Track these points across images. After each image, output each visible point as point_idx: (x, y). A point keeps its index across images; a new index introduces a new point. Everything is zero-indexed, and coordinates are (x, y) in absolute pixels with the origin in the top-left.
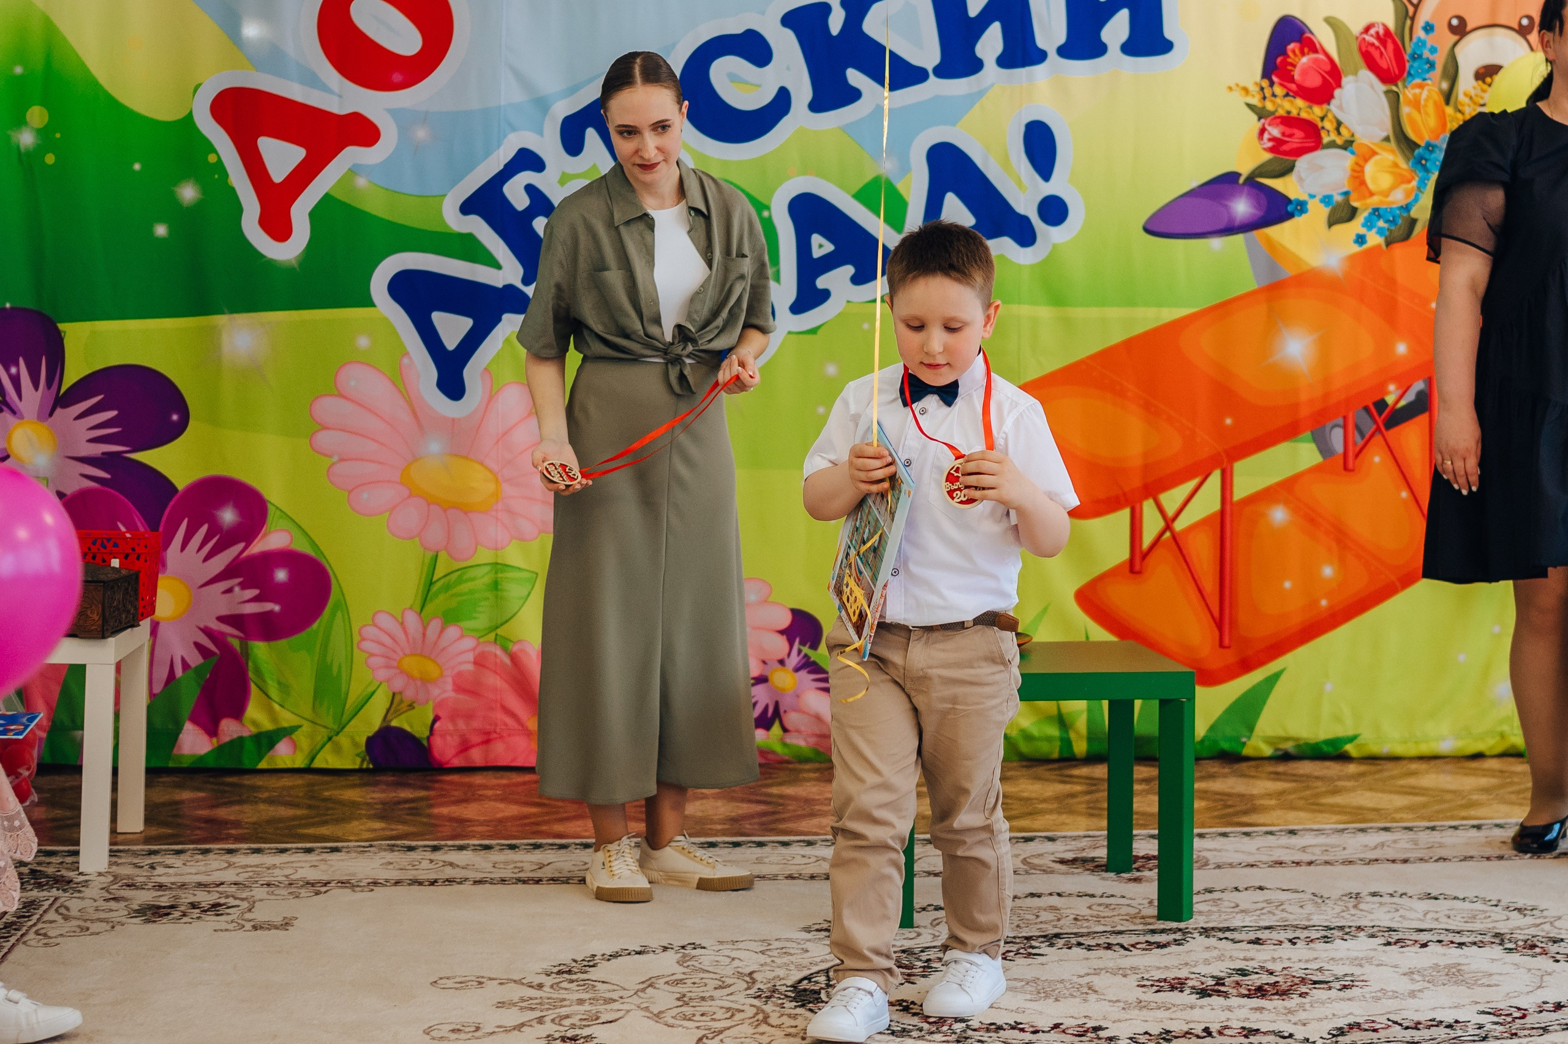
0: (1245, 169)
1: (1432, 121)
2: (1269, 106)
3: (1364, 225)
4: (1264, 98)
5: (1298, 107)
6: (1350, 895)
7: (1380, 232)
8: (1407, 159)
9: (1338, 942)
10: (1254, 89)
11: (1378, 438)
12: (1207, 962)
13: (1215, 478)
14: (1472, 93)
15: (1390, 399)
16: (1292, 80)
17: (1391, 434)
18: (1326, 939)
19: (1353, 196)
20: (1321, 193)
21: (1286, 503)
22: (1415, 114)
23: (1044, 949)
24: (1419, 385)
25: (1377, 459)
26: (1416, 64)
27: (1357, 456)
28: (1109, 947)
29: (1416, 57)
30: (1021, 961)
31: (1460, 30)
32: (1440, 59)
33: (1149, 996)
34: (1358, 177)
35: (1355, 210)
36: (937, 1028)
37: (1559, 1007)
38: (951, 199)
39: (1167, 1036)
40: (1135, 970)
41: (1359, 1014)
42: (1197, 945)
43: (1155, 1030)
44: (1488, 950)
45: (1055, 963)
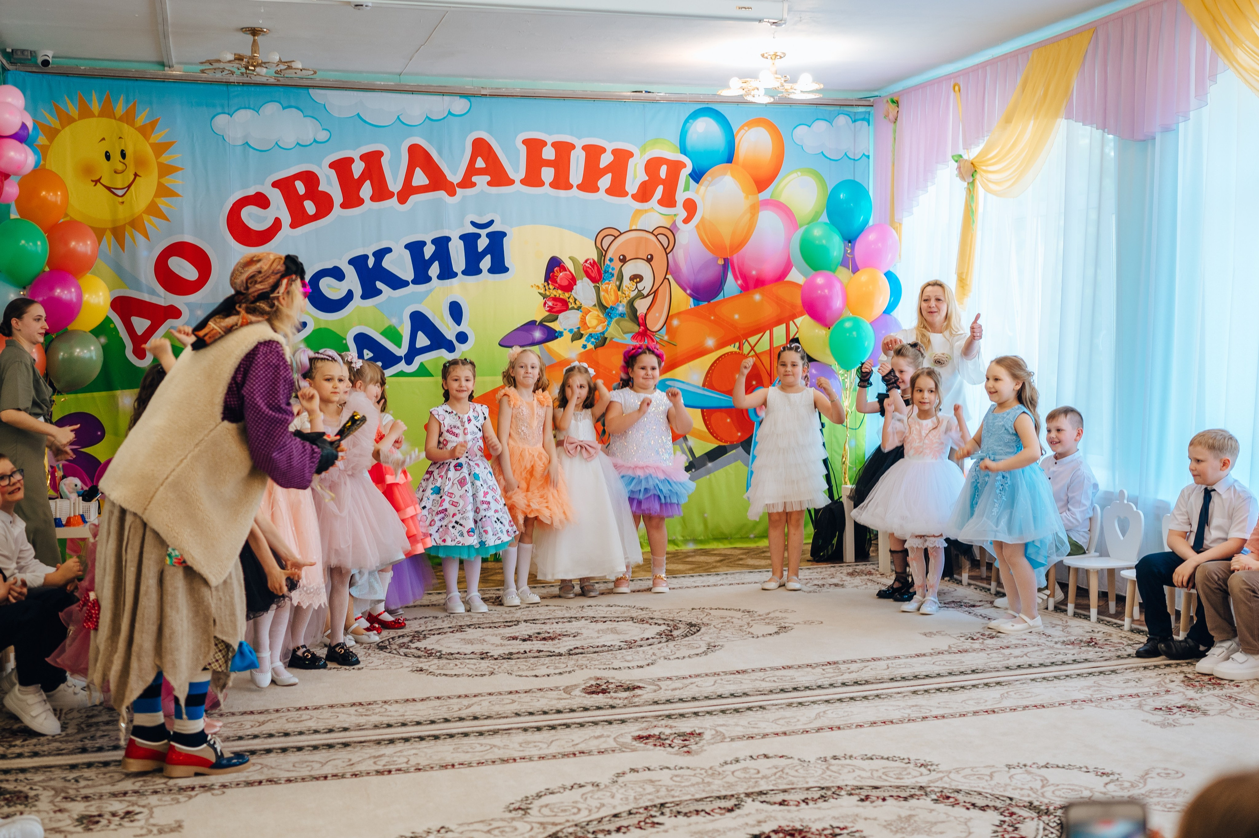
0: (538, 319)
1: (613, 298)
2: (548, 293)
3: (586, 341)
4: (546, 290)
5: (559, 293)
7: (592, 343)
8: (603, 314)
9: (574, 623)
10: (541, 287)
12: (526, 631)
16: (556, 282)
18: (570, 622)
19: (581, 329)
20: (569, 328)
22: (606, 295)
23: (467, 629)
26: (606, 275)
29: (606, 272)
30: (457, 634)
31: (624, 260)
32: (616, 273)
33: (506, 642)
34: (583, 321)
35: (582, 335)
36: (431, 655)
37: (648, 639)
38: (420, 334)
39: (511, 654)
40: (500, 634)
41: (578, 644)
42: (523, 625)
43: (507, 652)
44: (627, 623)
45: (471, 633)
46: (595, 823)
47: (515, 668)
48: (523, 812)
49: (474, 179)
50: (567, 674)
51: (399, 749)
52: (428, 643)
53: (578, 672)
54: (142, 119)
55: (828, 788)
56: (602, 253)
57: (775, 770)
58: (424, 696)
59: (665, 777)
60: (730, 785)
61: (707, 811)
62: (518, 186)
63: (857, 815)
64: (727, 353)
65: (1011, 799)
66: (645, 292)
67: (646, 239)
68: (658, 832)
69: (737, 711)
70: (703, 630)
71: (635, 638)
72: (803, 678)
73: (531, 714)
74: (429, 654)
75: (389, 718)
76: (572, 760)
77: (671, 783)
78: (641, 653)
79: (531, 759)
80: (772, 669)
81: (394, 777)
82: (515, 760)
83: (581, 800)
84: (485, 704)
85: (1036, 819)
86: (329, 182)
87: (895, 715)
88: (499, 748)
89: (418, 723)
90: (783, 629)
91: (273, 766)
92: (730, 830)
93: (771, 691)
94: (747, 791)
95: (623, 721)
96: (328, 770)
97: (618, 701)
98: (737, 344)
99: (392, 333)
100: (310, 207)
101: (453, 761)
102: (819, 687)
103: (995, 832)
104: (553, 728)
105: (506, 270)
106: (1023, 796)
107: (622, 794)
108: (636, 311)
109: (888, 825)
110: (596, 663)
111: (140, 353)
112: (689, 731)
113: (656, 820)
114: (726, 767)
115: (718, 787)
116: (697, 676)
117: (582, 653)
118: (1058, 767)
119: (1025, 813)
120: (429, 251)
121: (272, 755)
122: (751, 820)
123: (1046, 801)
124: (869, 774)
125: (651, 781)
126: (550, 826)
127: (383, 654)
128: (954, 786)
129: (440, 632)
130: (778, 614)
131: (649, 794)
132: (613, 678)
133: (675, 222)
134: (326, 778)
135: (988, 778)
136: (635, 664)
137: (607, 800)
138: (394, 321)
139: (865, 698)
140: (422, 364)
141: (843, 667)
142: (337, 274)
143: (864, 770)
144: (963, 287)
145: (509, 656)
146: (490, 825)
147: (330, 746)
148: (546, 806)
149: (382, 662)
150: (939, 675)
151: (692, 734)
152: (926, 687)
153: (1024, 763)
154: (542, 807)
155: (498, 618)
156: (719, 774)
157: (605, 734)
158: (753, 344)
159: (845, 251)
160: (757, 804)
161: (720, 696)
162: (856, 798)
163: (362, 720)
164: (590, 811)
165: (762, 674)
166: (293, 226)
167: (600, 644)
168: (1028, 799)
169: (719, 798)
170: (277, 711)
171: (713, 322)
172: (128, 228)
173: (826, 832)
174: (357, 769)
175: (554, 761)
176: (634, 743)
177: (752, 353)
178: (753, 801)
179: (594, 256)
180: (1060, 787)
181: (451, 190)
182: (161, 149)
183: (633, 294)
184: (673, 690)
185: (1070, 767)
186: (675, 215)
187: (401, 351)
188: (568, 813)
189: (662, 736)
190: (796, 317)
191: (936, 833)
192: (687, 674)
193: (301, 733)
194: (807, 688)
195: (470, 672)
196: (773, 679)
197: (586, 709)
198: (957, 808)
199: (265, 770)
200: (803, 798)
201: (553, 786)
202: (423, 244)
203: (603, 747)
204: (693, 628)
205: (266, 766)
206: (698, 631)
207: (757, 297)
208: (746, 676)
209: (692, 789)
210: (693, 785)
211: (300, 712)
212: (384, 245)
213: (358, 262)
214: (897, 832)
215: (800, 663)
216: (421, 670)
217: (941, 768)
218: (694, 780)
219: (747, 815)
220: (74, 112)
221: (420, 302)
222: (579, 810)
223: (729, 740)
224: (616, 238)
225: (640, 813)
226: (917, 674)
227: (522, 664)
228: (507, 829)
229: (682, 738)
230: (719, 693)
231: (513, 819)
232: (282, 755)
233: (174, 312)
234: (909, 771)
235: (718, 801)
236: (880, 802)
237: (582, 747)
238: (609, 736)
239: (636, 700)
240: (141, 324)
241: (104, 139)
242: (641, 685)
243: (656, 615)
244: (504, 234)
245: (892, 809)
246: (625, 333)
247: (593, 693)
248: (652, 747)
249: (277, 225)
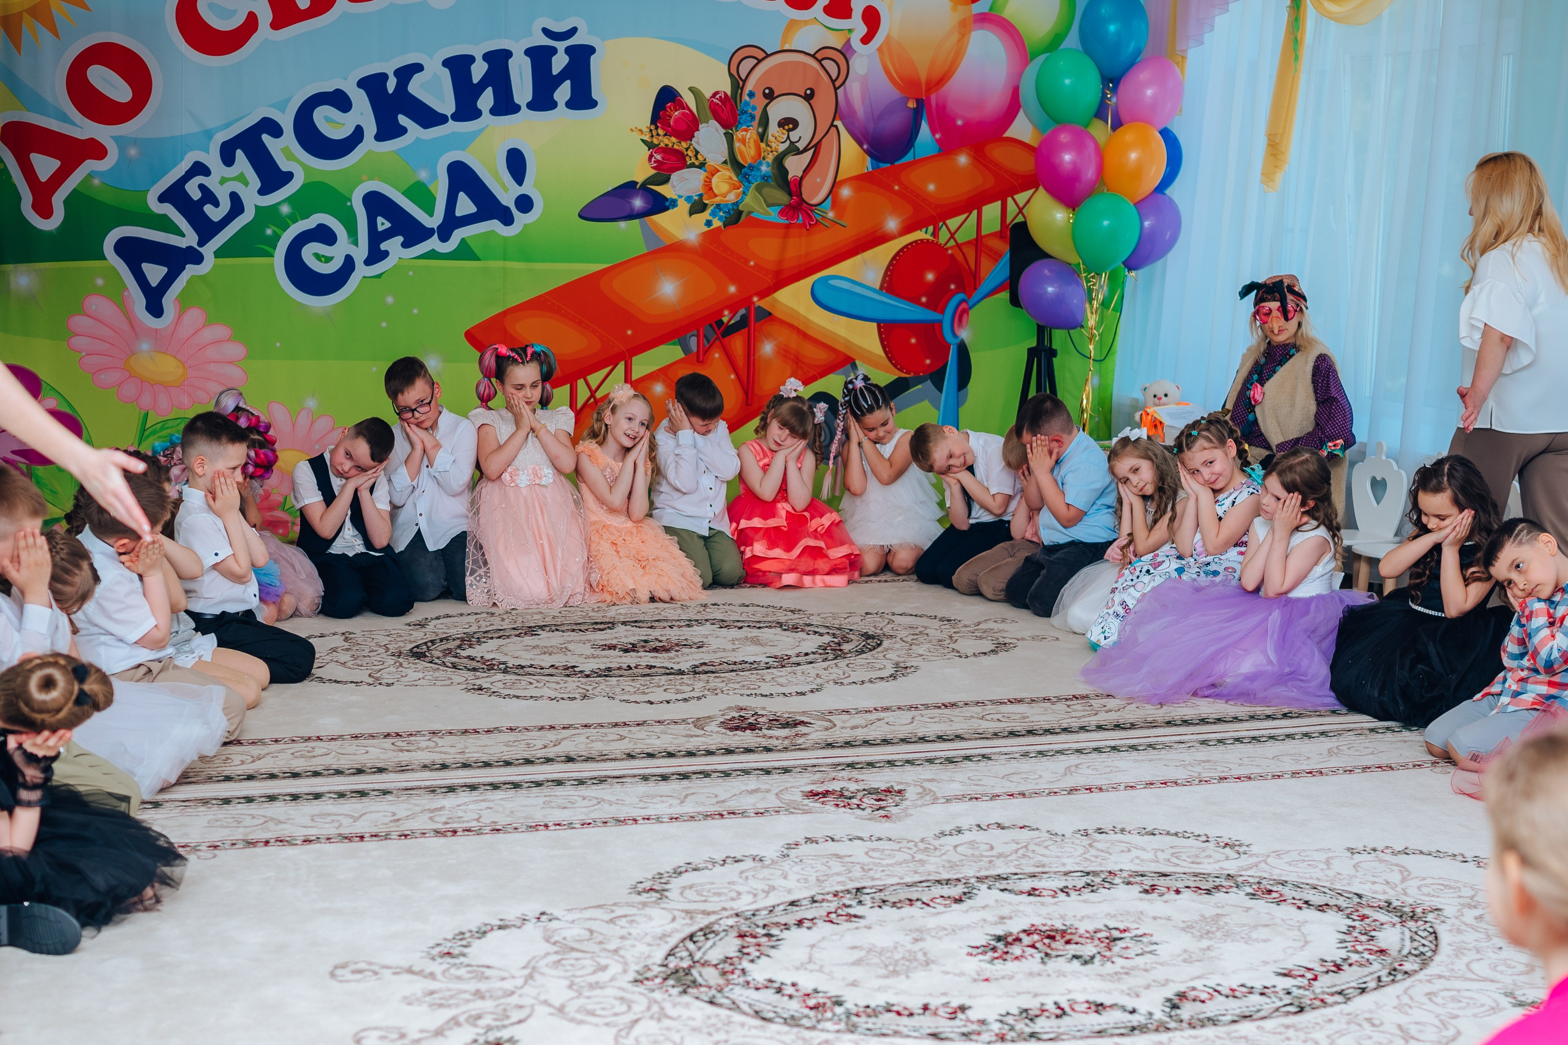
0: (640, 179)
1: (752, 152)
2: (655, 141)
3: (711, 215)
4: (652, 136)
5: (671, 141)
6: (701, 605)
7: (720, 219)
8: (737, 175)
9: (695, 628)
10: (645, 130)
11: (717, 342)
12: (626, 636)
13: (621, 366)
14: (777, 134)
15: (725, 319)
16: (669, 126)
17: (726, 339)
18: (688, 626)
19: (705, 197)
20: (686, 194)
21: (664, 382)
22: (742, 147)
23: (540, 632)
24: (742, 311)
25: (717, 355)
26: (744, 117)
27: (705, 353)
28: (573, 630)
29: (744, 112)
30: (526, 638)
31: (770, 96)
32: (758, 114)
33: (599, 652)
34: (708, 185)
35: (706, 205)
36: (491, 667)
37: (807, 654)
38: (462, 197)
39: (609, 669)
40: (589, 641)
41: (707, 659)
42: (620, 630)
43: (603, 667)
44: (773, 630)
45: (546, 638)
46: (767, 912)
47: (618, 690)
48: (658, 895)
50: (695, 701)
51: (467, 800)
52: (485, 650)
53: (711, 698)
55: (1096, 874)
56: (738, 83)
57: (1015, 847)
58: (491, 726)
59: (857, 850)
60: (953, 865)
61: (925, 900)
63: (1141, 913)
64: (916, 242)
65: (1360, 896)
66: (801, 146)
67: (805, 65)
68: (857, 928)
69: (950, 761)
70: (886, 643)
71: (789, 653)
72: (1039, 716)
73: (651, 756)
74: (490, 666)
75: (443, 756)
76: (719, 822)
77: (867, 860)
78: (799, 673)
79: (658, 820)
80: (994, 702)
81: (461, 840)
82: (635, 820)
83: (740, 881)
84: (582, 739)
85: (1398, 926)
87: (1181, 775)
88: (610, 803)
89: (487, 765)
90: (1001, 647)
91: (282, 819)
92: (961, 928)
93: (996, 735)
94: (978, 875)
95: (786, 770)
96: (362, 827)
97: (775, 742)
98: (931, 229)
99: (421, 194)
101: (546, 821)
102: (1065, 730)
103: (1342, 941)
104: (685, 776)
105: (593, 104)
106: (1375, 892)
107: (798, 873)
108: (786, 172)
109: (1188, 928)
110: (737, 686)
111: (44, 209)
112: (883, 787)
113: (852, 911)
114: (944, 840)
115: (935, 866)
116: (886, 709)
117: (713, 672)
118: (1421, 853)
119: (1382, 917)
120: (479, 70)
121: (277, 804)
122: (990, 916)
123: (1410, 901)
124: (1151, 856)
125: (838, 856)
126: (700, 916)
127: (422, 664)
128: (1276, 874)
129: (500, 633)
130: (991, 625)
131: (838, 874)
132: (764, 709)
133: (849, 40)
134: (362, 838)
135: (1324, 867)
136: (793, 689)
137: (779, 882)
138: (423, 175)
139: (1134, 748)
140: (463, 240)
141: (1096, 703)
142: (340, 101)
143: (1144, 849)
144: (1274, 155)
145: (607, 673)
146: (613, 911)
147: (362, 794)
148: (691, 887)
149: (420, 675)
150: (1236, 719)
151: (888, 791)
152: (1219, 736)
153: (1373, 846)
154: (684, 888)
155: (584, 617)
156: (936, 849)
157: (763, 787)
158: (953, 230)
159: (1104, 95)
160: (995, 893)
161: (923, 739)
162: (1138, 888)
163: (404, 757)
164: (755, 895)
165: (978, 709)
166: (276, 25)
167: (737, 660)
168: (1383, 897)
169: (939, 882)
170: (276, 741)
171: (898, 194)
172: (26, 16)
173: (1099, 935)
174: (406, 826)
175: (693, 824)
176: (806, 801)
177: (952, 243)
178: (989, 888)
179: (726, 87)
180: (1429, 881)
183: (782, 148)
184: (854, 728)
185: (1438, 854)
186: (850, 31)
187: (433, 221)
188: (722, 898)
189: (846, 793)
190: (1017, 192)
191: (1257, 940)
192: (869, 704)
193: (316, 774)
194: (1048, 732)
195: (553, 694)
196: (996, 717)
197: (729, 752)
198: (1283, 906)
199: (271, 825)
200: (1061, 885)
201: (696, 860)
202: (471, 59)
203: (761, 806)
204: (871, 642)
205: (272, 819)
206: (879, 645)
207: (963, 159)
208: (957, 711)
209: (898, 868)
210: (901, 864)
211: (311, 744)
212: (411, 59)
213: (372, 84)
214: (1201, 936)
215: (1034, 696)
216: (480, 689)
217: (1254, 849)
218: (900, 857)
219: (983, 908)
221: (463, 149)
222: (739, 894)
223: (943, 801)
224: (759, 61)
225: (828, 901)
226: (1205, 716)
227: (626, 683)
228: (637, 918)
229: (874, 796)
230: (920, 735)
231: (645, 905)
232: (293, 803)
233: (97, 150)
234: (1207, 853)
235: (940, 886)
236: (1172, 895)
237: (732, 805)
238: (768, 791)
239: (800, 741)
240: (45, 166)
242: (806, 719)
243: (815, 620)
244: (591, 50)
245: (1189, 905)
246: (769, 205)
247: (737, 728)
248: (834, 809)
249: (251, 23)
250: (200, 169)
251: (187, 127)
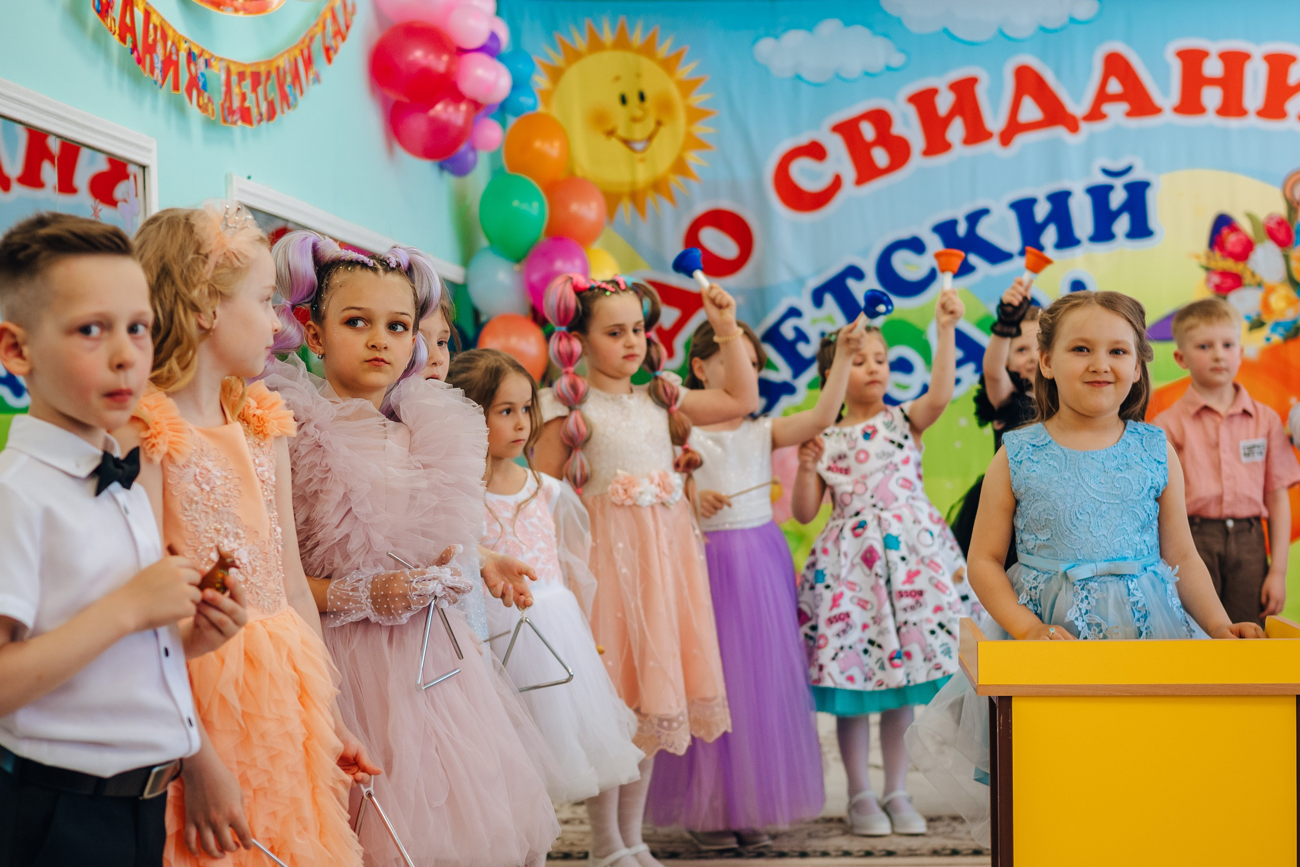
2: (1213, 265)
3: (1269, 331)
4: (1210, 261)
7: (1281, 335)
8: (1295, 292)
10: (1203, 256)
16: (1225, 249)
19: (1263, 315)
34: (1266, 305)
35: (1264, 322)
49: (1107, 108)
54: (664, 49)
56: (1293, 206)
62: (1168, 117)
86: (906, 123)
100: (880, 157)
105: (1150, 233)
120: (1042, 211)
142: (916, 245)
166: (858, 182)
172: (649, 192)
179: (1280, 209)
181: (1072, 125)
182: (687, 87)
202: (1035, 201)
212: (979, 204)
213: (946, 230)
220: (581, 43)
241: (617, 78)
244: (1147, 184)
249: (837, 183)
250: (793, 312)
251: (783, 276)
